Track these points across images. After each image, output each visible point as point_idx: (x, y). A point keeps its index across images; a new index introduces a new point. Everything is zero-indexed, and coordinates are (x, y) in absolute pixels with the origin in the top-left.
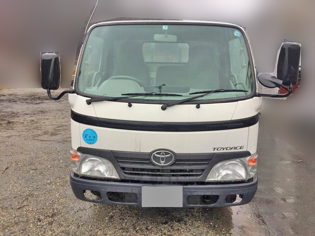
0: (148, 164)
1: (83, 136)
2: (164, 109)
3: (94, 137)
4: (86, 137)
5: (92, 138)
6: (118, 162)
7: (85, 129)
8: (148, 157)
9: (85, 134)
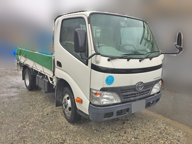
0: (134, 91)
1: (106, 80)
2: (140, 61)
3: (112, 80)
4: (108, 81)
5: (111, 81)
6: (122, 92)
7: (108, 76)
8: (135, 87)
9: (107, 79)
